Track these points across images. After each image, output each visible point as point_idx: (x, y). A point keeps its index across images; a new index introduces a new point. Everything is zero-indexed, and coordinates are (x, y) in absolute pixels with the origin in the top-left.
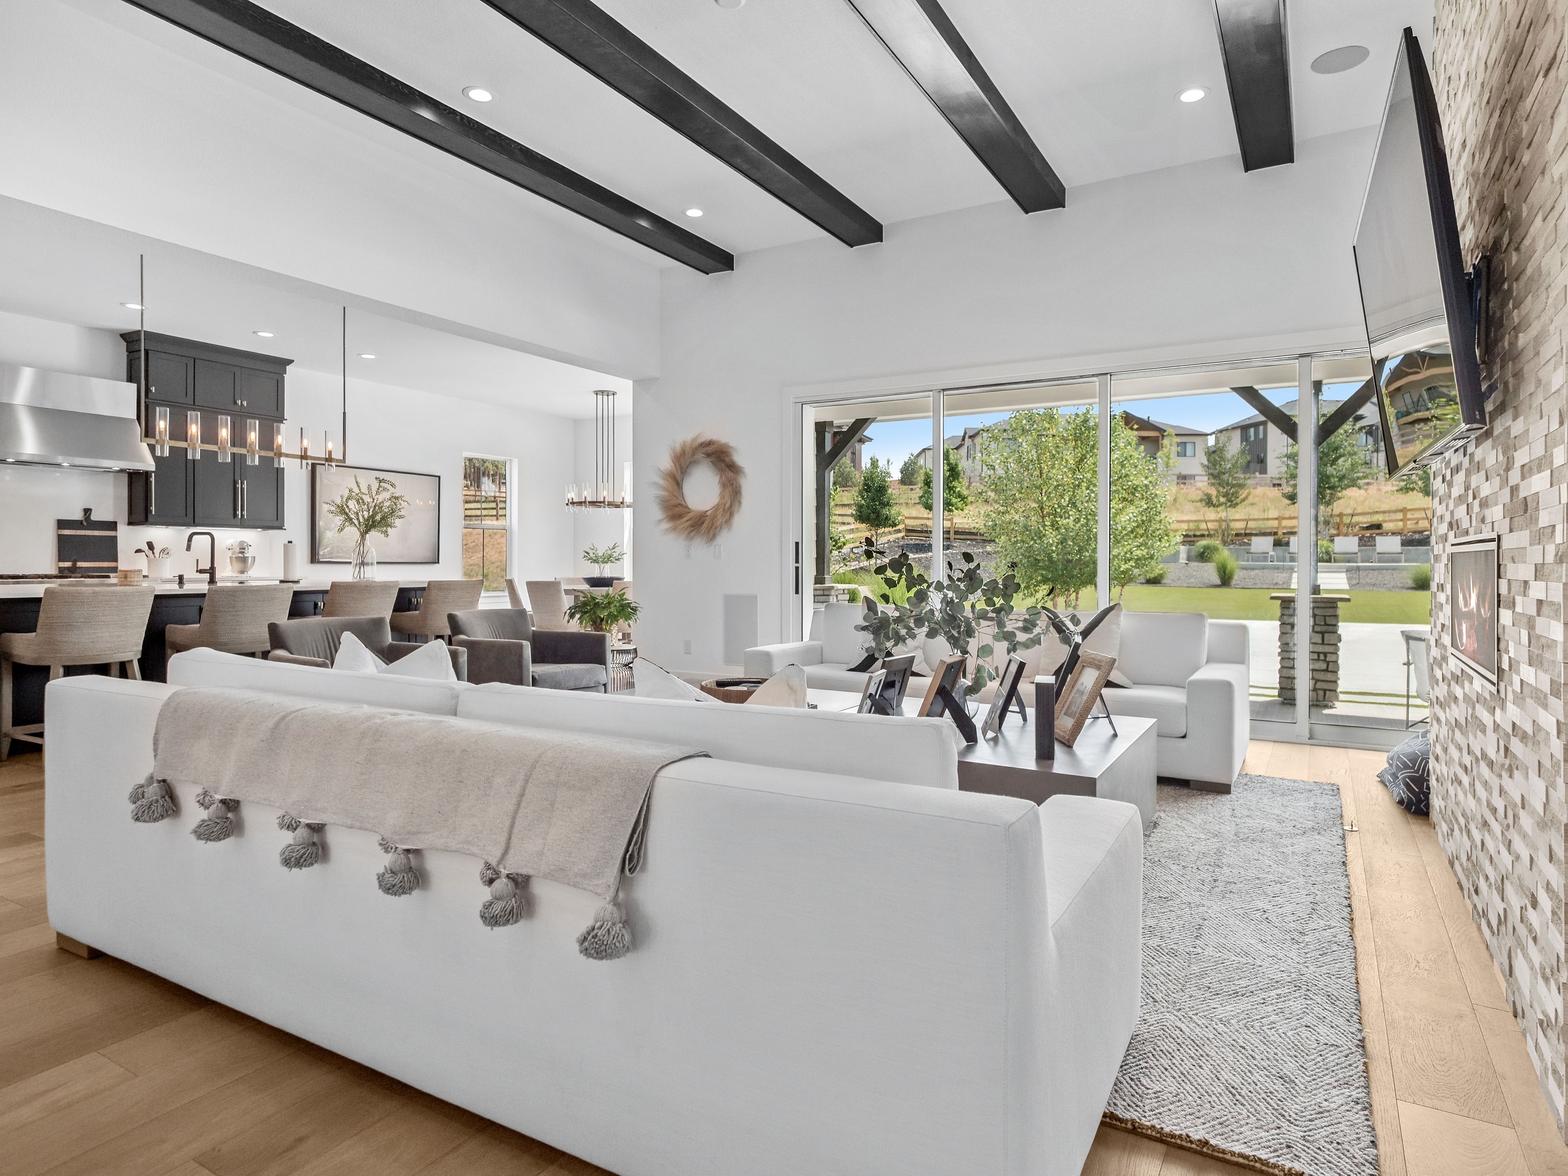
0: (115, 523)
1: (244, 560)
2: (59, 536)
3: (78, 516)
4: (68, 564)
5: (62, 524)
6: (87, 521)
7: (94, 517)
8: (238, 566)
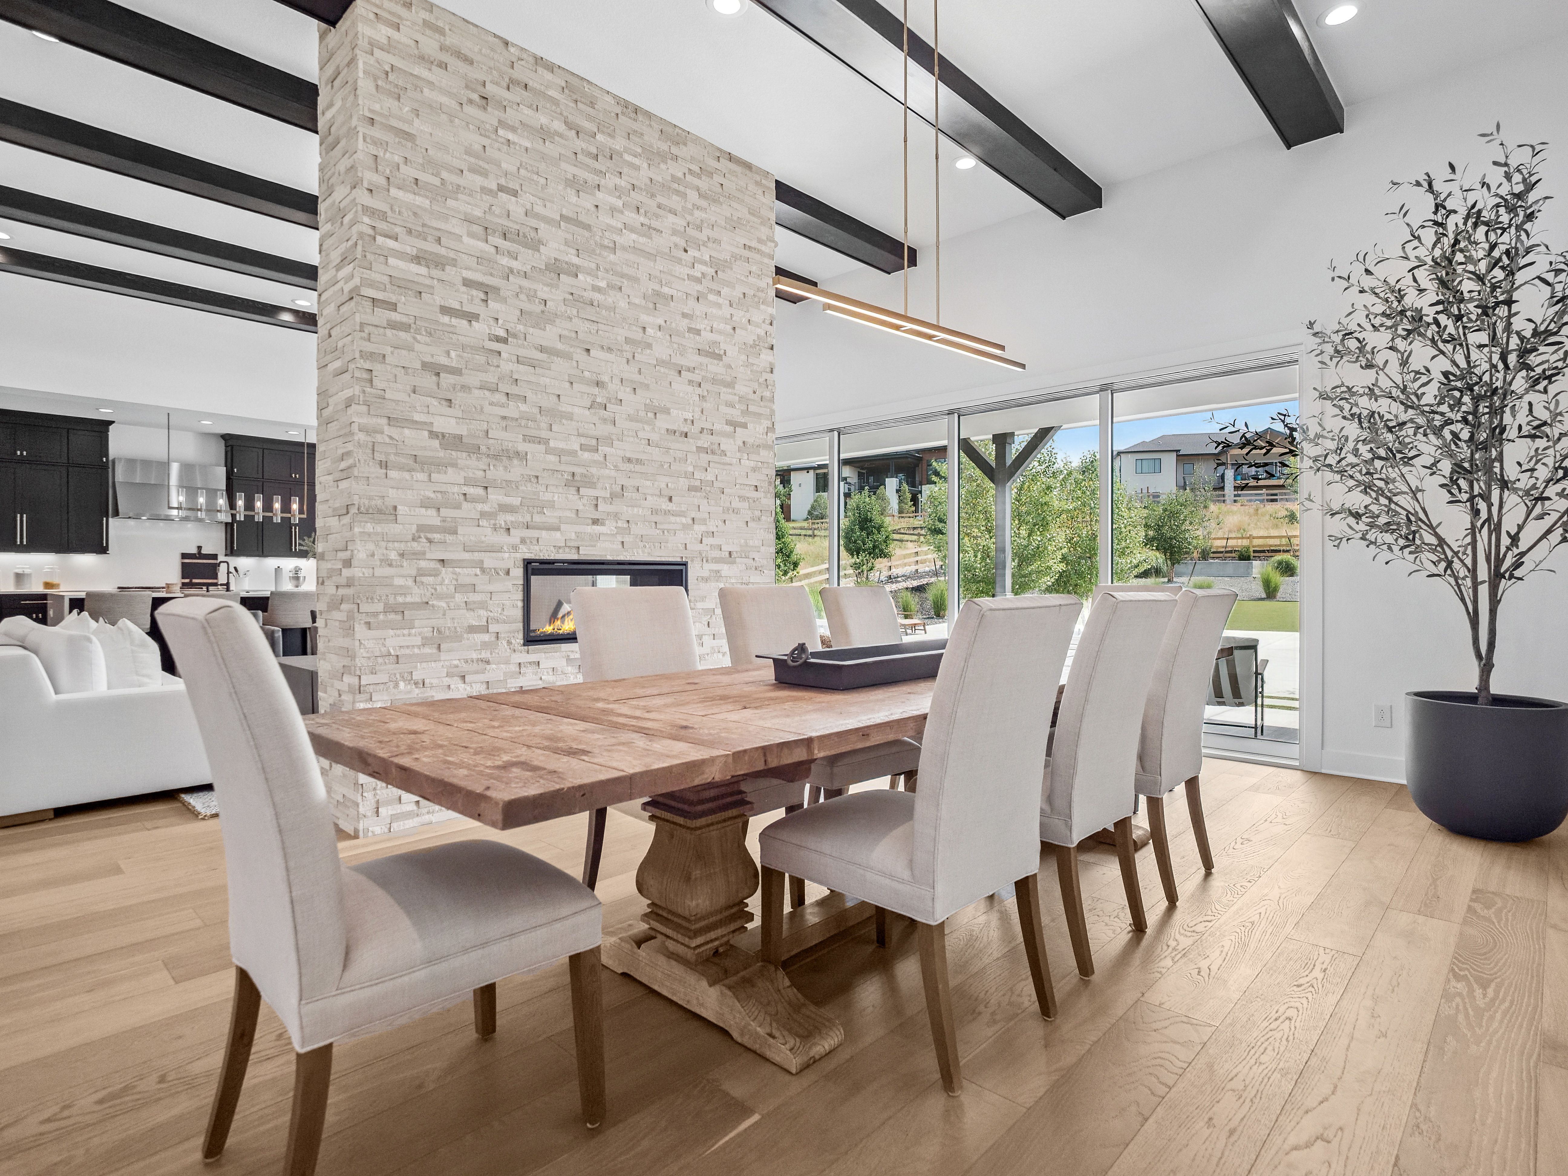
0: (216, 555)
1: (297, 578)
2: (183, 563)
3: (194, 551)
4: (187, 581)
5: (184, 556)
6: (200, 555)
7: (204, 552)
8: (294, 582)
